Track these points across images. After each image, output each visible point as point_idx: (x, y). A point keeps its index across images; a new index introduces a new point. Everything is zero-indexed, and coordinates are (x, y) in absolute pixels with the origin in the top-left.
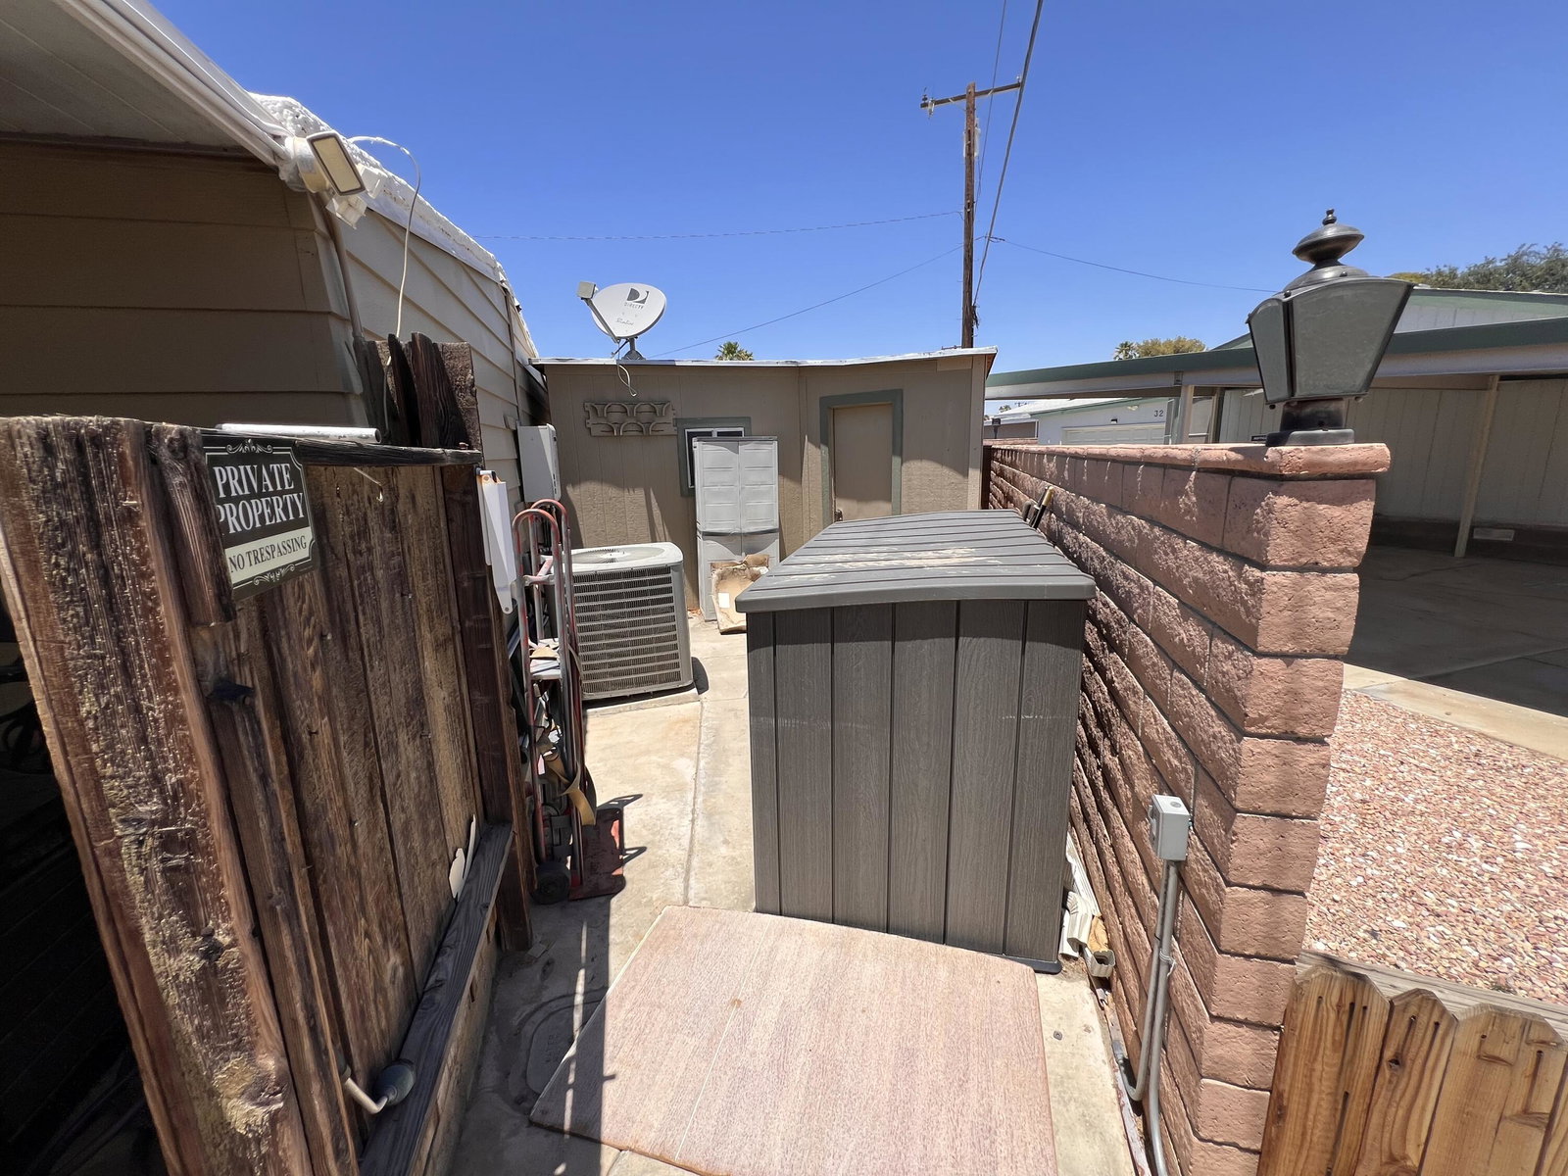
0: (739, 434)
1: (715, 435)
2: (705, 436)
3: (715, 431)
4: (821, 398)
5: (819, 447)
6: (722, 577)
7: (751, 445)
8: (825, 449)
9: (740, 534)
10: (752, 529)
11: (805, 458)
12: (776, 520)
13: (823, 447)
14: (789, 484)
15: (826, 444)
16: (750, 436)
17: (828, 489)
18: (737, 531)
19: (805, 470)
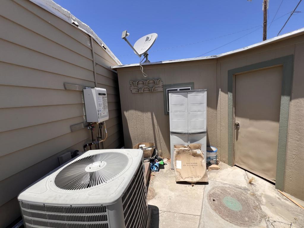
0: (189, 89)
1: (178, 90)
2: (174, 91)
3: (178, 89)
4: (229, 71)
5: (227, 94)
6: (178, 153)
7: (193, 94)
8: (230, 95)
9: (187, 134)
10: (193, 131)
11: (219, 99)
12: (205, 128)
13: (229, 93)
14: (211, 110)
15: (231, 92)
16: (193, 90)
17: (231, 113)
18: (186, 132)
19: (219, 104)
